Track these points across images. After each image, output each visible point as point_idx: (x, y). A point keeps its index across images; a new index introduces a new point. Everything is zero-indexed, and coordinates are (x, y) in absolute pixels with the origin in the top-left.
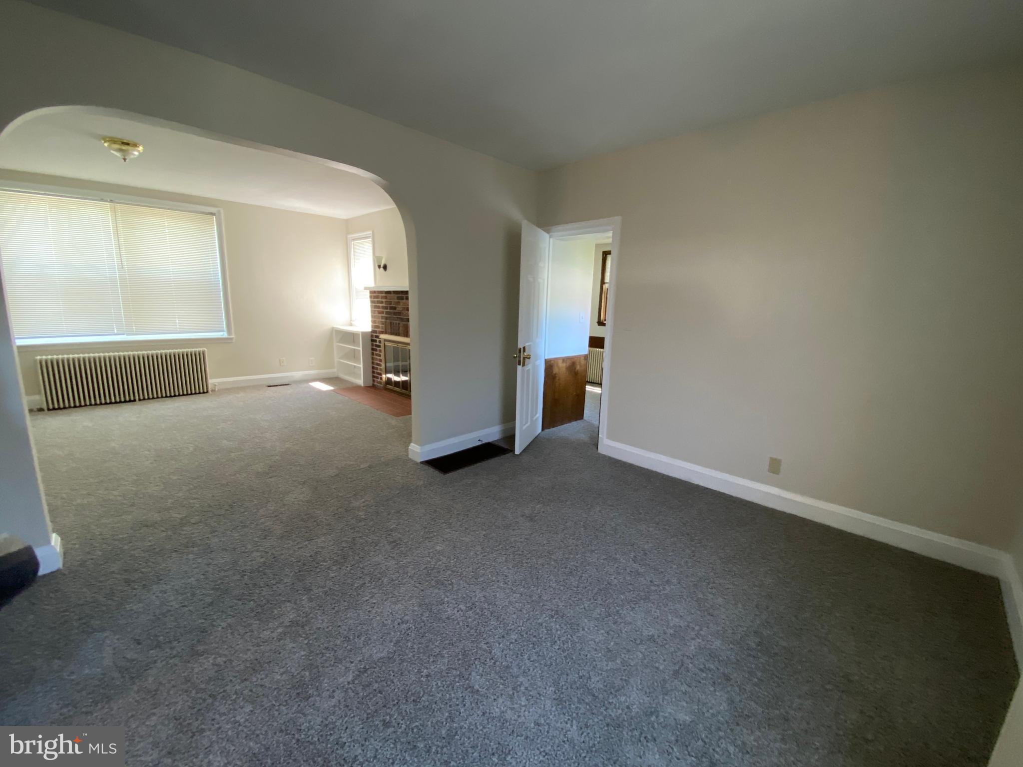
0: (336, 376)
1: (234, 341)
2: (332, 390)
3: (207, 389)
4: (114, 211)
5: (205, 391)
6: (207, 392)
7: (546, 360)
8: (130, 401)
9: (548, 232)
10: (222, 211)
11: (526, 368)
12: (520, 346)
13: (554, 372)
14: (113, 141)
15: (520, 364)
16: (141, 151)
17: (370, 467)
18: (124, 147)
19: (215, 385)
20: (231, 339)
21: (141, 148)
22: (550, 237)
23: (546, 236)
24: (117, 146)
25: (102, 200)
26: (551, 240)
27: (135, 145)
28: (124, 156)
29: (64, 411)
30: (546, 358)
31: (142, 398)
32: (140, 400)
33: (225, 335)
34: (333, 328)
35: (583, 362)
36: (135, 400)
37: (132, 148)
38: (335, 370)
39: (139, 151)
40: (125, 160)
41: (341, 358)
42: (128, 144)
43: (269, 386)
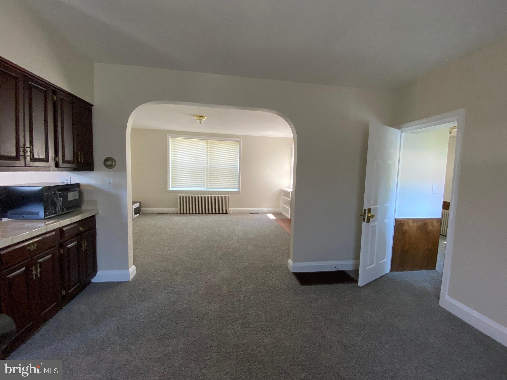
0: (280, 212)
1: (240, 193)
2: (274, 219)
3: (228, 212)
4: (207, 143)
5: (227, 213)
6: (228, 213)
7: (395, 219)
8: (203, 214)
9: (399, 128)
10: (242, 140)
11: (371, 224)
12: (366, 207)
13: (404, 229)
14: (197, 116)
15: (364, 220)
16: (206, 119)
17: (264, 267)
18: (201, 118)
19: (231, 211)
20: (239, 192)
21: (206, 118)
22: (402, 132)
23: (399, 131)
24: (198, 118)
25: (204, 139)
26: (403, 134)
27: (204, 117)
28: (200, 121)
29: (183, 215)
30: (396, 217)
31: (206, 213)
32: (206, 214)
33: (237, 190)
34: (281, 189)
35: (435, 224)
36: (204, 214)
37: (203, 118)
38: (280, 209)
39: (205, 119)
40: (201, 123)
41: (283, 204)
42: (201, 117)
43: (251, 214)
